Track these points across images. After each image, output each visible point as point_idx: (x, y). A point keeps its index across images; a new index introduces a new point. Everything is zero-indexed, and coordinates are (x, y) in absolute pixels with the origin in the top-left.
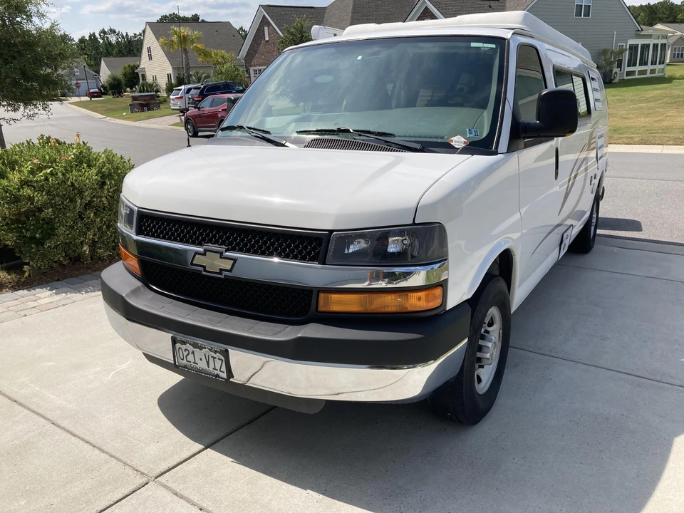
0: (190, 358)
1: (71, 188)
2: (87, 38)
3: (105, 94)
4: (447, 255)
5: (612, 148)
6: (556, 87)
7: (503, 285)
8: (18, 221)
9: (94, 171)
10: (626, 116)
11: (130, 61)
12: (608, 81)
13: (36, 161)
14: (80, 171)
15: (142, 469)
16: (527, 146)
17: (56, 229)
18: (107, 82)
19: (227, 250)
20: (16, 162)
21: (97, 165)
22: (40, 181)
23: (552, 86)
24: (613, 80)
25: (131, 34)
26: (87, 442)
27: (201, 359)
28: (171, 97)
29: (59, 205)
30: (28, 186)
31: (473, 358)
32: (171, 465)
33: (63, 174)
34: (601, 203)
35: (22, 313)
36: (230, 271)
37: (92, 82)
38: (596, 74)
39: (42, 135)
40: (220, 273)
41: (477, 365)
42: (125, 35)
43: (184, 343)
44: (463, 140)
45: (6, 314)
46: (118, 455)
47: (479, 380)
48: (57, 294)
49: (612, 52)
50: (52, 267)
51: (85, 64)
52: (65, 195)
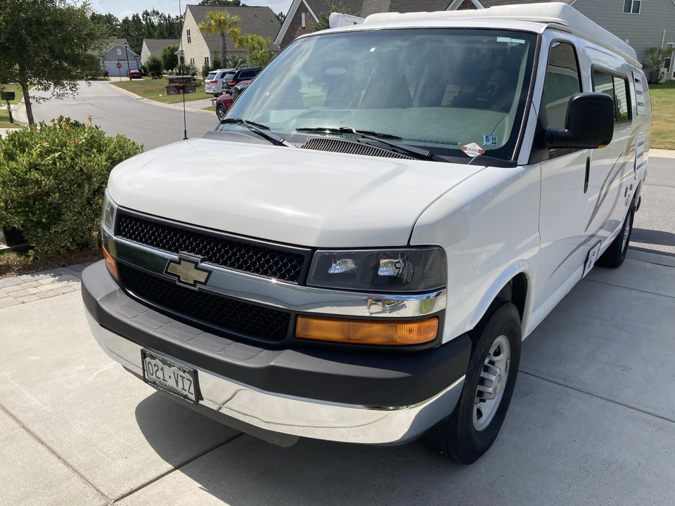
0: (160, 374)
1: (80, 174)
2: (130, 19)
3: (145, 75)
4: (446, 283)
5: (653, 153)
6: (594, 90)
7: (514, 311)
8: (26, 205)
9: (104, 156)
10: (670, 120)
11: (170, 43)
12: (654, 81)
13: (46, 144)
14: (90, 156)
15: (103, 489)
16: (551, 157)
17: (63, 215)
18: (147, 63)
19: (203, 261)
20: (27, 144)
21: (108, 151)
22: (48, 165)
23: (588, 90)
24: (660, 79)
25: (173, 16)
26: (53, 452)
27: (170, 377)
28: (206, 81)
29: (67, 190)
30: (36, 169)
31: (473, 391)
32: (134, 487)
33: (72, 159)
34: (636, 213)
35: (21, 300)
36: (204, 284)
37: (133, 63)
38: (640, 74)
39: (61, 117)
40: (194, 285)
41: (477, 399)
42: (167, 16)
43: (153, 357)
44: (479, 148)
45: (5, 299)
46: (82, 471)
47: (480, 414)
48: (59, 281)
49: (660, 51)
50: (59, 252)
51: (127, 45)
52: (72, 180)
